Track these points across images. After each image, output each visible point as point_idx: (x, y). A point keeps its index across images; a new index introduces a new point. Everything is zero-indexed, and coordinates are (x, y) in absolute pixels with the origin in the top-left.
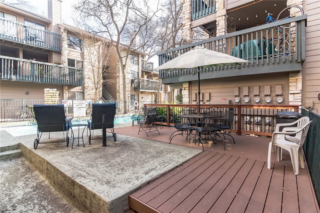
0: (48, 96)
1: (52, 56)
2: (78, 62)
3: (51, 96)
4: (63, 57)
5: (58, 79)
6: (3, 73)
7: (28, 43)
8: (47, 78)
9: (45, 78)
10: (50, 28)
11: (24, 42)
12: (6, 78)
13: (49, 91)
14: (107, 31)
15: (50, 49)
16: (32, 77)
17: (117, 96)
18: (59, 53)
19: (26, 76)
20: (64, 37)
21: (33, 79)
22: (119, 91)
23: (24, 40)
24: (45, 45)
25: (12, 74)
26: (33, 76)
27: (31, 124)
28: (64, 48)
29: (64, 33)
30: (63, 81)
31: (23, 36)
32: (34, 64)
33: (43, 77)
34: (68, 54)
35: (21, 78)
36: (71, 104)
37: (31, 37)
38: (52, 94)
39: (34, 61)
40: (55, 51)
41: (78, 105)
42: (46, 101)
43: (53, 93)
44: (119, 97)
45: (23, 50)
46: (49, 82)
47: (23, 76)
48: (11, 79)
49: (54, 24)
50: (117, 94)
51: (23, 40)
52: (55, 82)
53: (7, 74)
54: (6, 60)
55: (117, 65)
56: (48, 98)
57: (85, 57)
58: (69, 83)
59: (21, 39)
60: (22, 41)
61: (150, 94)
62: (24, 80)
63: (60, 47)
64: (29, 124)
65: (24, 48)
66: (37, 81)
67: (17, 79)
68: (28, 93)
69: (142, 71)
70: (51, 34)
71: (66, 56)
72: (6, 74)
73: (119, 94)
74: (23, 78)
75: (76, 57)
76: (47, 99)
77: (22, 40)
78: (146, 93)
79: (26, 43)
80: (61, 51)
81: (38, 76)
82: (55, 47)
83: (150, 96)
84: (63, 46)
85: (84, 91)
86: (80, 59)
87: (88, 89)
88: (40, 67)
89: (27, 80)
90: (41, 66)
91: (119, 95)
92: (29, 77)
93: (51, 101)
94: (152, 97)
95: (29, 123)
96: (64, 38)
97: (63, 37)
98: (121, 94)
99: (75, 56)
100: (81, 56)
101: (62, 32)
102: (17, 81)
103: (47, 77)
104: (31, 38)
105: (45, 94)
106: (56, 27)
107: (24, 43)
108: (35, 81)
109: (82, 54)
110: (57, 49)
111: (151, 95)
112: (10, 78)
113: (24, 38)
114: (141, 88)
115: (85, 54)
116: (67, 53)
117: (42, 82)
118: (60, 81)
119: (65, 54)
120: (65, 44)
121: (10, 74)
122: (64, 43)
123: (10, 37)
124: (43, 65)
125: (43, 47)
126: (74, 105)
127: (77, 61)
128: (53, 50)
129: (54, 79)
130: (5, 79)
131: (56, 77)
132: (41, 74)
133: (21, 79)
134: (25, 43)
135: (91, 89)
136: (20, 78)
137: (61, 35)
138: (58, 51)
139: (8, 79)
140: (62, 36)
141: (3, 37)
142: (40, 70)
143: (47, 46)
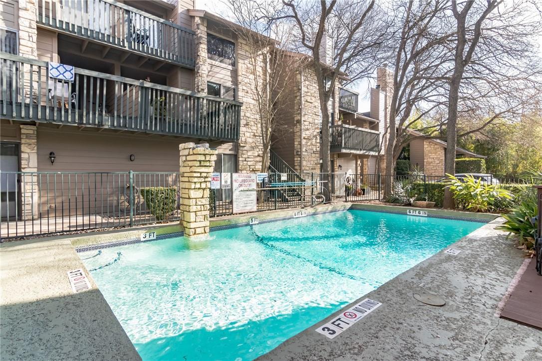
0: (190, 164)
1: (177, 78)
2: (228, 89)
3: (200, 161)
4: (200, 78)
5: (194, 125)
6: (85, 110)
7: (133, 48)
8: (174, 123)
9: (169, 123)
10: (173, 20)
11: (126, 44)
12: (91, 122)
13: (194, 149)
14: (294, 15)
15: (173, 62)
16: (143, 121)
17: (296, 164)
18: (191, 71)
19: (131, 118)
20: (203, 35)
21: (146, 124)
22: (299, 153)
23: (125, 40)
24: (165, 53)
25: (104, 113)
26: (145, 117)
27: (152, 238)
28: (201, 58)
29: (201, 27)
30: (203, 130)
31: (123, 31)
32: (147, 88)
33: (165, 119)
34: (209, 72)
35: (122, 121)
36: (229, 182)
37: (138, 35)
38: (202, 158)
39: (148, 84)
40: (183, 68)
41: (241, 185)
42: (186, 175)
43: (205, 155)
44: (300, 166)
45: (121, 66)
46: (176, 131)
47: (126, 117)
48: (102, 125)
49: (180, 10)
50: (296, 159)
51: (123, 40)
52: (188, 133)
53: (94, 114)
54: (92, 80)
55: (296, 97)
56: (191, 167)
57: (240, 78)
58: (215, 134)
59: (119, 39)
60: (122, 44)
61: (353, 160)
62: (127, 126)
63: (194, 56)
64: (147, 238)
65: (124, 63)
66: (153, 129)
67: (113, 125)
68: (133, 158)
69: (339, 110)
70: (176, 30)
71: (205, 75)
72: (91, 113)
73: (299, 159)
74: (126, 121)
75: (223, 80)
76: (188, 169)
77: (121, 40)
78: (350, 156)
79: (129, 47)
80: (195, 66)
81: (156, 119)
82: (184, 58)
83: (353, 164)
84: (199, 54)
85: (238, 152)
86: (229, 84)
87: (245, 148)
88: (159, 98)
89: (133, 127)
90: (161, 96)
91: (300, 161)
92: (137, 120)
93: (198, 175)
94: (356, 164)
95: (148, 234)
96: (201, 37)
97: (199, 35)
98: (303, 159)
99: (221, 76)
100: (231, 77)
101: (198, 25)
102: (113, 128)
103: (174, 120)
104: (138, 38)
105: (183, 159)
106: (183, 16)
107: (125, 47)
108: (149, 128)
109: (235, 74)
110: (186, 63)
111: (354, 162)
112: (99, 122)
113: (125, 36)
114: (343, 146)
115: (240, 73)
116: (206, 70)
117: (162, 131)
118: (197, 131)
119: (203, 72)
120: (203, 50)
121: (101, 114)
122: (200, 49)
123: (99, 33)
124: (166, 92)
125: (161, 56)
126: (235, 185)
127: (224, 87)
128: (180, 64)
129: (186, 125)
130: (90, 124)
131: (190, 121)
132: (161, 114)
133: (122, 125)
134: (127, 49)
135: (250, 149)
136: (119, 122)
137: (195, 32)
138: (188, 66)
139: (95, 125)
140: (197, 33)
141: (86, 34)
142: (159, 102)
143: (169, 54)
